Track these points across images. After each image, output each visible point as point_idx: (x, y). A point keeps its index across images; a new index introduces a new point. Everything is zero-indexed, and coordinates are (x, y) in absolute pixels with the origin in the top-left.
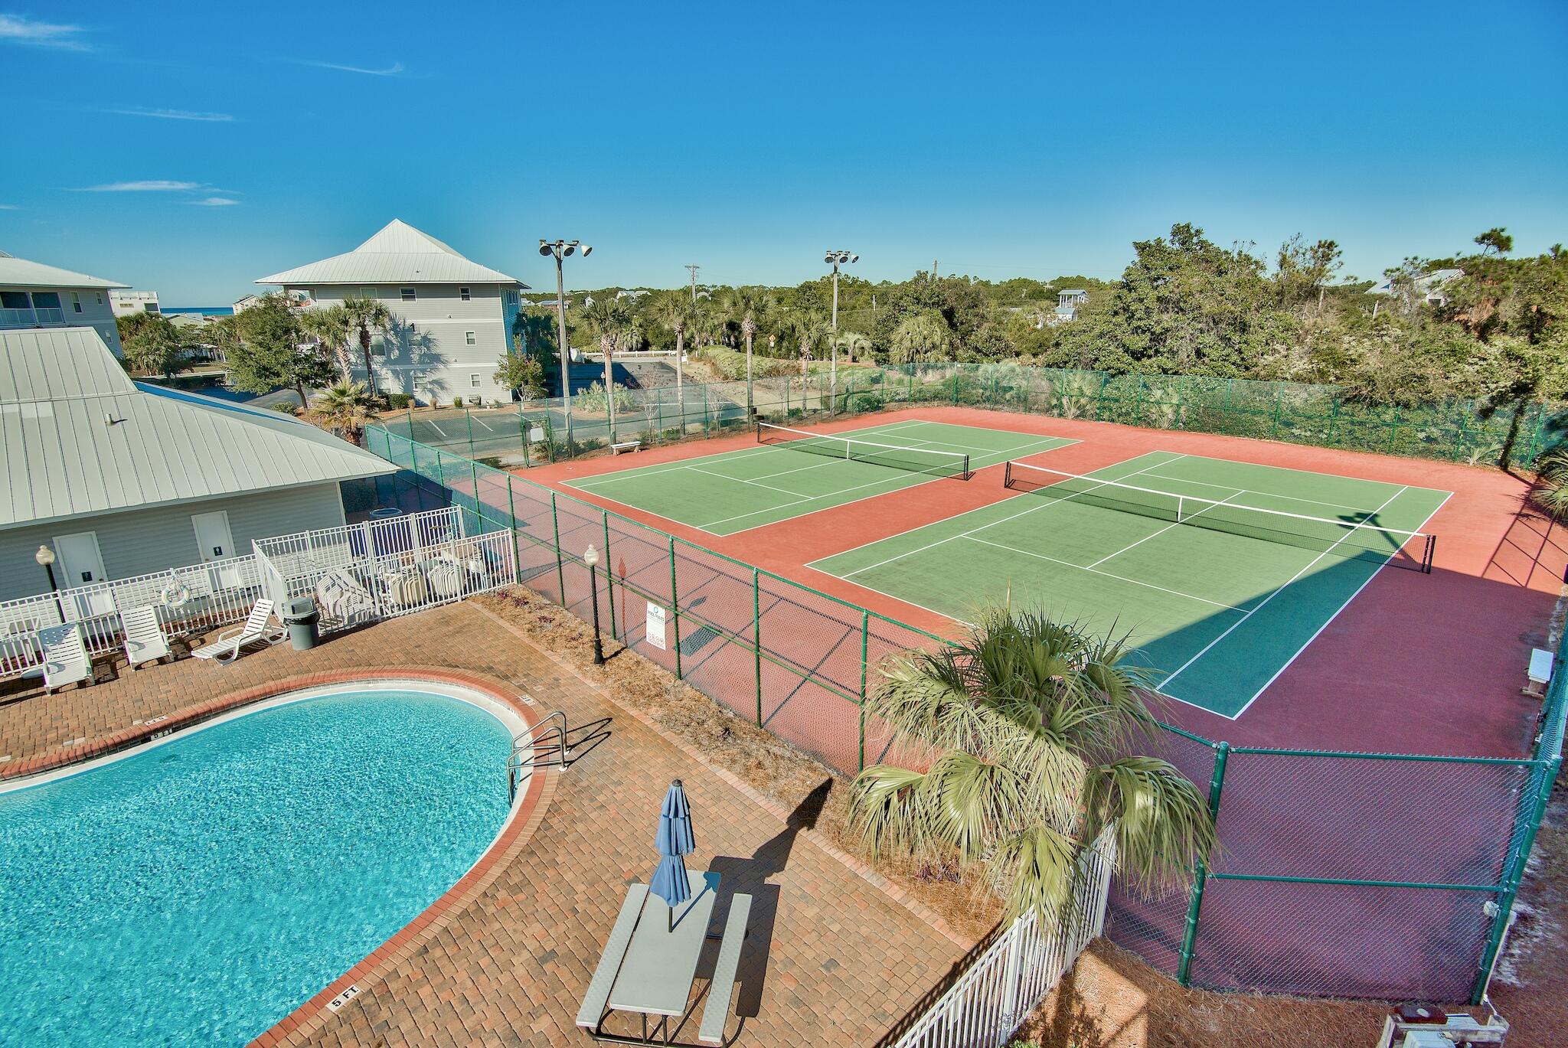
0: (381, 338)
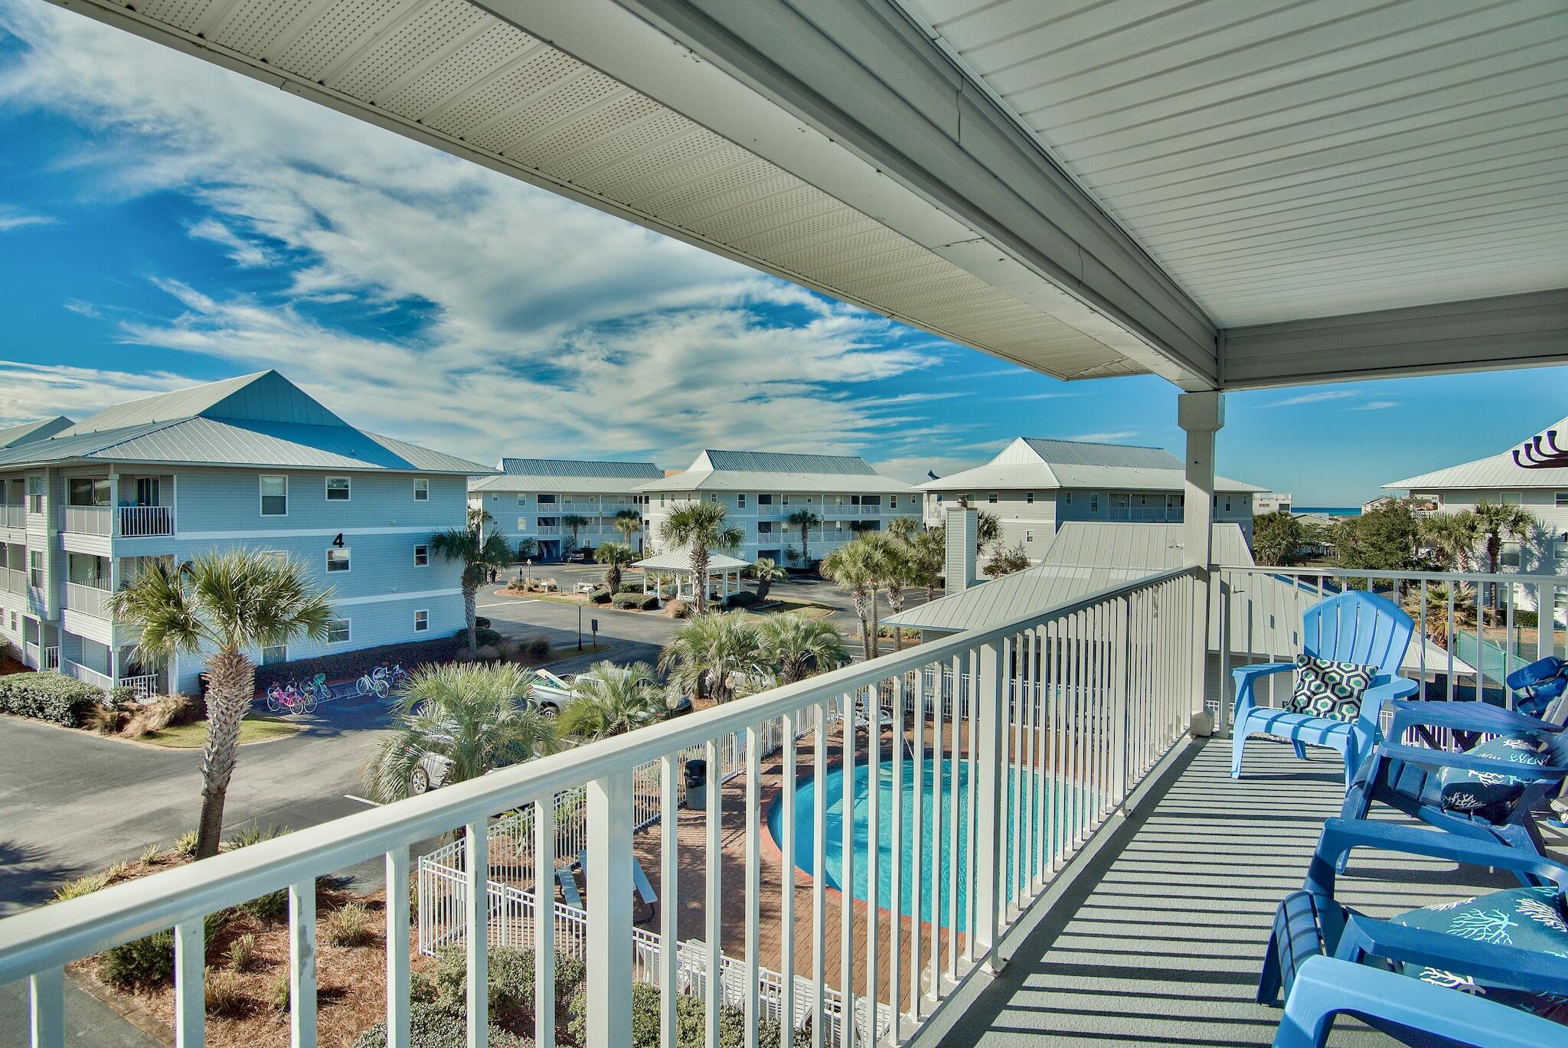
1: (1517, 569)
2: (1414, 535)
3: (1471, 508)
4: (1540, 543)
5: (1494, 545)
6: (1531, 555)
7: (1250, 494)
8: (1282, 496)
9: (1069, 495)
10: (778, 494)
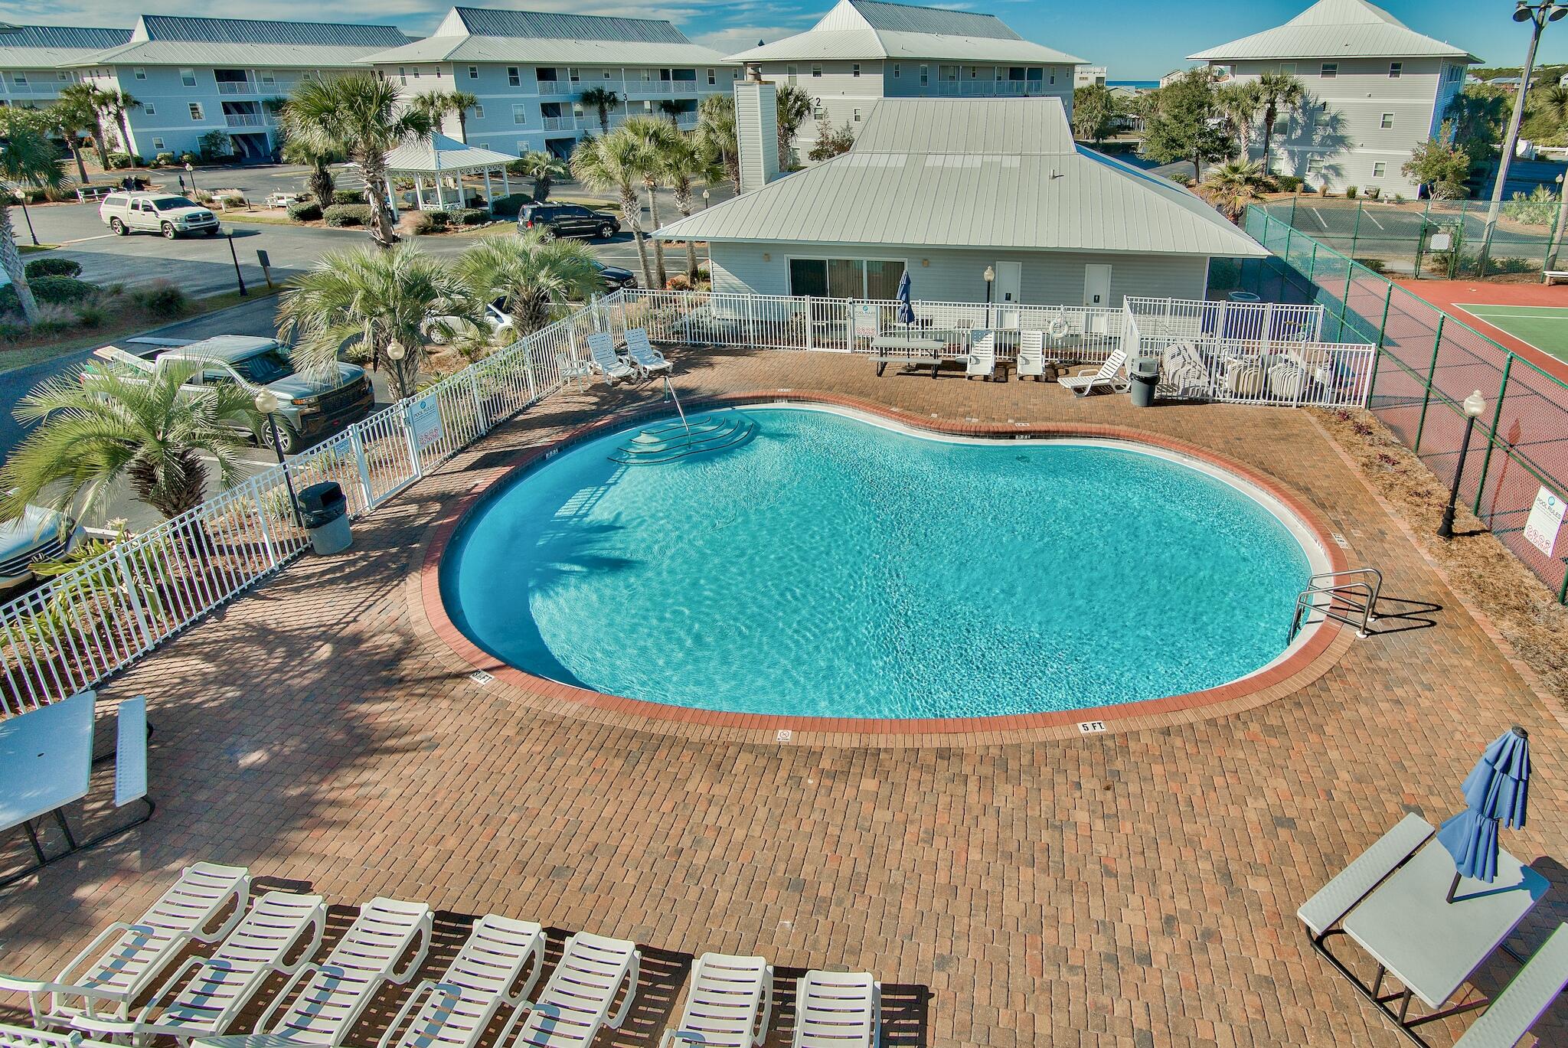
0: (1287, 116)
1: (1285, 137)
2: (1210, 106)
3: (1256, 78)
4: (1304, 113)
5: (1271, 114)
6: (1297, 123)
7: (1073, 65)
8: (1098, 70)
9: (897, 68)
10: (563, 66)
